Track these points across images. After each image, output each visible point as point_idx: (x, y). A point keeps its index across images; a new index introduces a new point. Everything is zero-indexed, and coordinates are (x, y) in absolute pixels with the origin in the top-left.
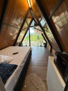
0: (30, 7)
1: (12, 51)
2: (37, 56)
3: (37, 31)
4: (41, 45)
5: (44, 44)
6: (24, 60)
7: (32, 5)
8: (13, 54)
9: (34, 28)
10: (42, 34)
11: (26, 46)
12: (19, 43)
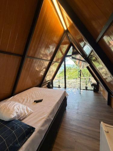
0: (66, 29)
1: (34, 97)
2: (78, 110)
3: (79, 62)
4: (86, 88)
5: (92, 85)
6: (48, 117)
7: (68, 26)
8: (35, 101)
9: (73, 58)
10: (88, 67)
11: (59, 87)
12: (47, 82)
